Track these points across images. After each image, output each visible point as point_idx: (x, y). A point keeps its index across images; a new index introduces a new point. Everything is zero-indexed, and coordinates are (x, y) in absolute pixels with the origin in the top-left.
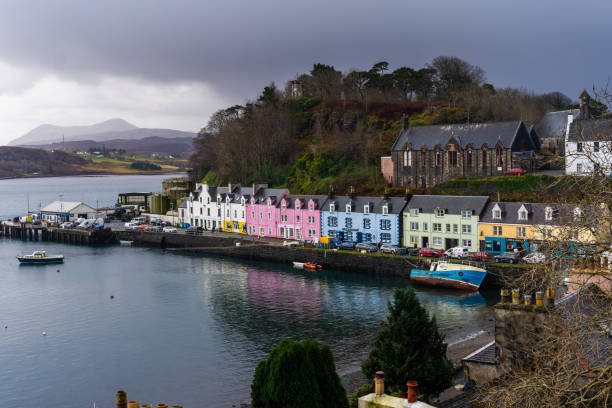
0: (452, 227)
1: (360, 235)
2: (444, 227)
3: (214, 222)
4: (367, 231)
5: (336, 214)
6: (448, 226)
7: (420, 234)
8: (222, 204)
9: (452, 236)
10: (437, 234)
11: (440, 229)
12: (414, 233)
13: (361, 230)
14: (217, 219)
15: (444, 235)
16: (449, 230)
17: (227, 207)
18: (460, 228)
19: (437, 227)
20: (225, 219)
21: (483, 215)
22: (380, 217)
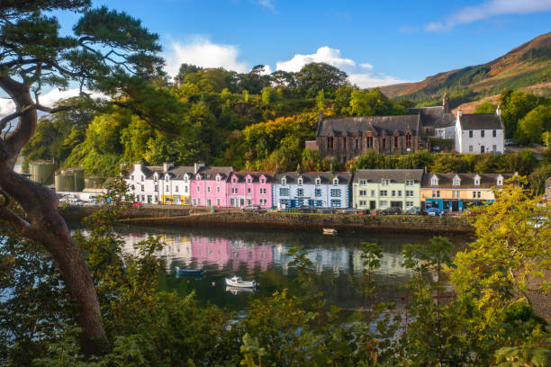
0: (397, 194)
1: (311, 202)
2: (389, 193)
3: (149, 197)
4: (319, 198)
5: (287, 186)
6: (394, 192)
7: (368, 198)
8: (160, 181)
9: (396, 199)
10: (383, 198)
11: (386, 195)
12: (363, 198)
13: (313, 197)
14: (154, 194)
15: (389, 199)
16: (394, 195)
17: (166, 184)
18: (403, 194)
19: (383, 193)
20: (163, 193)
21: (424, 183)
22: (331, 187)
